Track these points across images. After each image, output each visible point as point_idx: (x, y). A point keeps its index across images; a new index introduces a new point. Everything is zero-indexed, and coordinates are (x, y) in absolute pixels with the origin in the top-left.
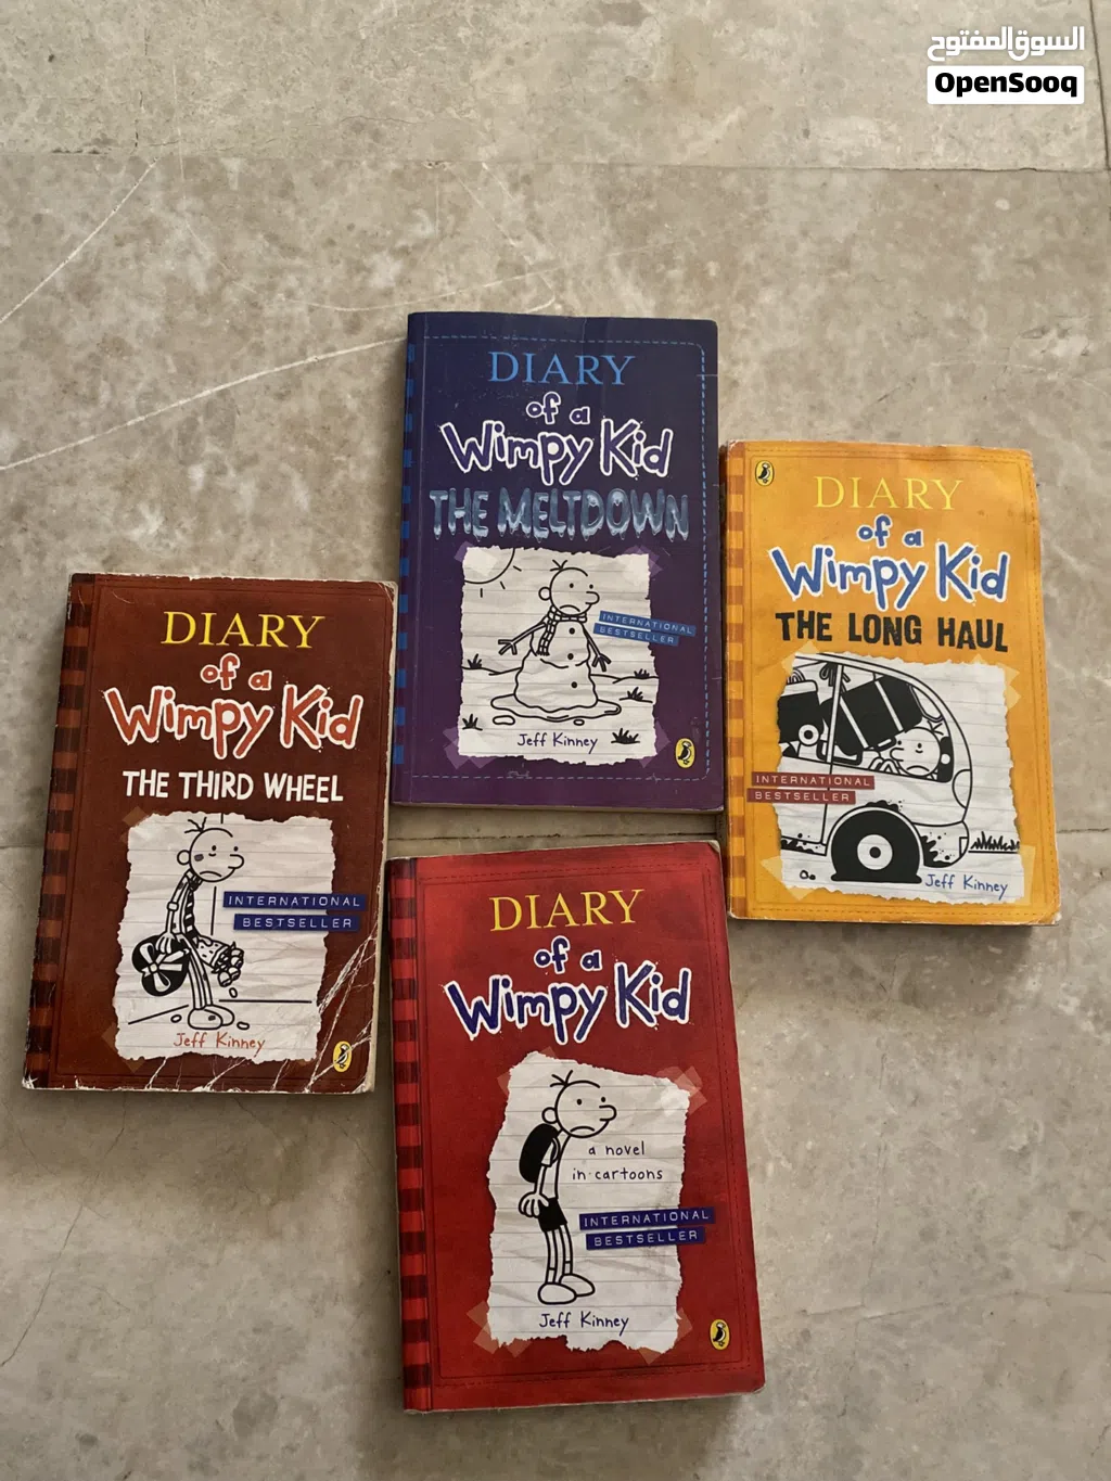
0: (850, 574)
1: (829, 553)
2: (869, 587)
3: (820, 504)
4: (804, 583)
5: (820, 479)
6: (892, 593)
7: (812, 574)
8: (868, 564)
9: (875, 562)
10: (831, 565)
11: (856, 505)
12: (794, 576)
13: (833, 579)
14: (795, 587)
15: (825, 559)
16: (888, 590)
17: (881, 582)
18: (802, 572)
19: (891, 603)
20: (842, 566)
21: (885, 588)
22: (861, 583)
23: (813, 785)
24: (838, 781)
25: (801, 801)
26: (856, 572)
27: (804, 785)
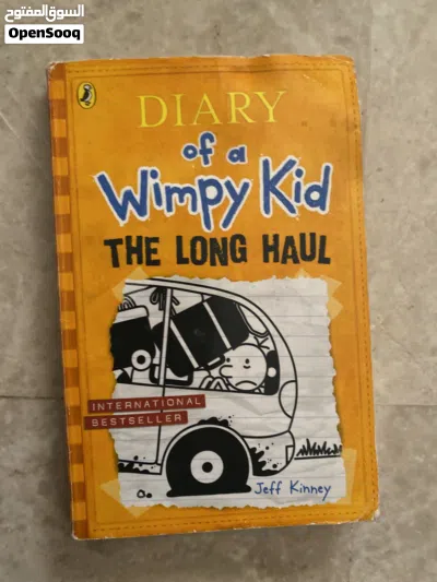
0: (175, 196)
1: (154, 175)
2: (194, 209)
3: (144, 124)
4: (130, 207)
5: (142, 98)
6: (217, 213)
7: (138, 197)
8: (193, 184)
9: (201, 182)
10: (156, 187)
11: (179, 123)
12: (120, 200)
13: (159, 202)
14: (122, 212)
15: (151, 182)
16: (214, 211)
17: (206, 202)
18: (128, 196)
19: (216, 223)
20: (167, 188)
21: (211, 208)
22: (186, 206)
23: (147, 409)
24: (171, 402)
25: (137, 425)
26: (182, 193)
27: (138, 409)
